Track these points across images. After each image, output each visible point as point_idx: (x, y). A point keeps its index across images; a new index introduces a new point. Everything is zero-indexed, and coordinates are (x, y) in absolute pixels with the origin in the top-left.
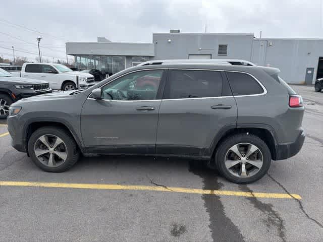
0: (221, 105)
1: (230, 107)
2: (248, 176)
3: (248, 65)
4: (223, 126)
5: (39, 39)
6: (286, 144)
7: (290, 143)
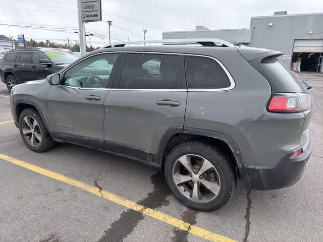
0: (169, 100)
1: (178, 104)
2: (201, 201)
3: (224, 46)
4: (168, 128)
5: (145, 31)
6: (257, 167)
7: (266, 168)
